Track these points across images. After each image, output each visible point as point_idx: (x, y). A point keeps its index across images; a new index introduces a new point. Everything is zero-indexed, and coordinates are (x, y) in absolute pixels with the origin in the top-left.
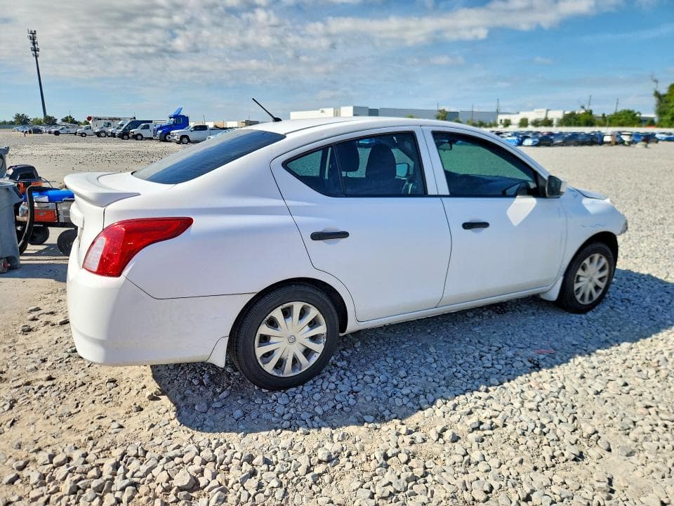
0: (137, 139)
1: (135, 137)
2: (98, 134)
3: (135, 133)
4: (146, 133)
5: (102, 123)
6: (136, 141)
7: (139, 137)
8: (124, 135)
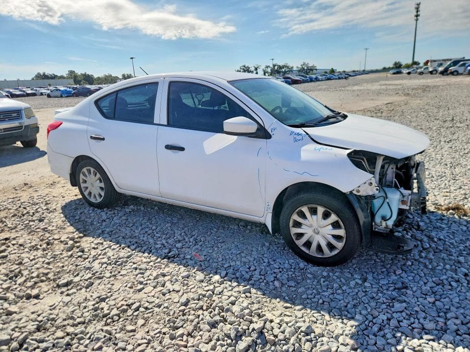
0: (453, 75)
1: (452, 73)
2: (431, 73)
3: (452, 71)
4: (461, 70)
5: (436, 64)
6: (453, 77)
7: (455, 73)
8: (444, 73)
